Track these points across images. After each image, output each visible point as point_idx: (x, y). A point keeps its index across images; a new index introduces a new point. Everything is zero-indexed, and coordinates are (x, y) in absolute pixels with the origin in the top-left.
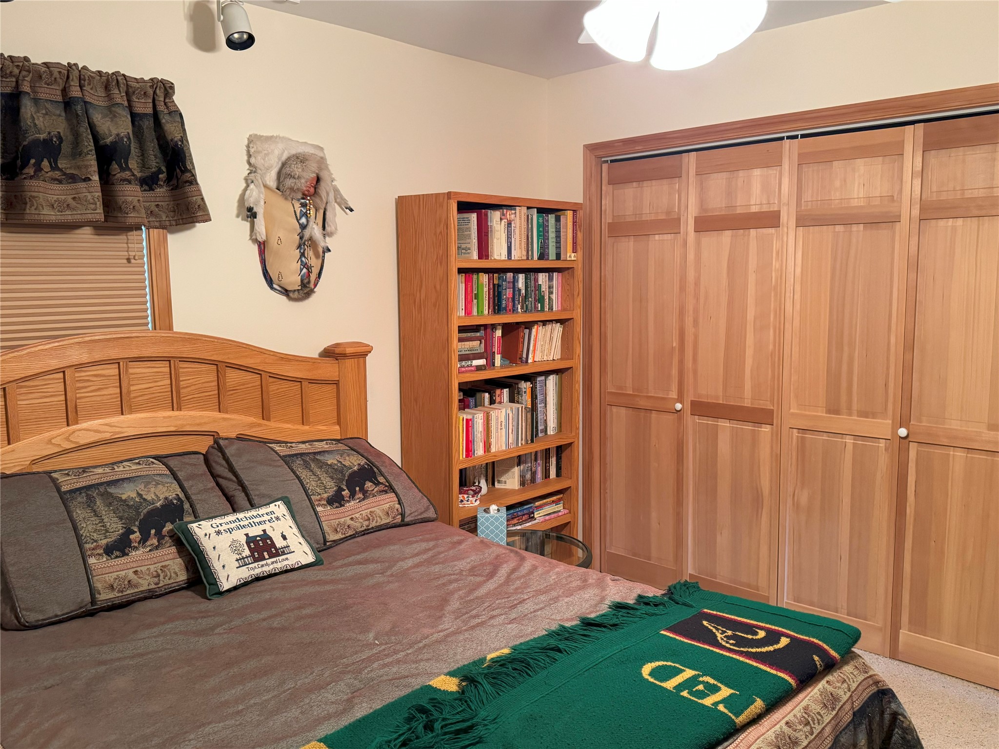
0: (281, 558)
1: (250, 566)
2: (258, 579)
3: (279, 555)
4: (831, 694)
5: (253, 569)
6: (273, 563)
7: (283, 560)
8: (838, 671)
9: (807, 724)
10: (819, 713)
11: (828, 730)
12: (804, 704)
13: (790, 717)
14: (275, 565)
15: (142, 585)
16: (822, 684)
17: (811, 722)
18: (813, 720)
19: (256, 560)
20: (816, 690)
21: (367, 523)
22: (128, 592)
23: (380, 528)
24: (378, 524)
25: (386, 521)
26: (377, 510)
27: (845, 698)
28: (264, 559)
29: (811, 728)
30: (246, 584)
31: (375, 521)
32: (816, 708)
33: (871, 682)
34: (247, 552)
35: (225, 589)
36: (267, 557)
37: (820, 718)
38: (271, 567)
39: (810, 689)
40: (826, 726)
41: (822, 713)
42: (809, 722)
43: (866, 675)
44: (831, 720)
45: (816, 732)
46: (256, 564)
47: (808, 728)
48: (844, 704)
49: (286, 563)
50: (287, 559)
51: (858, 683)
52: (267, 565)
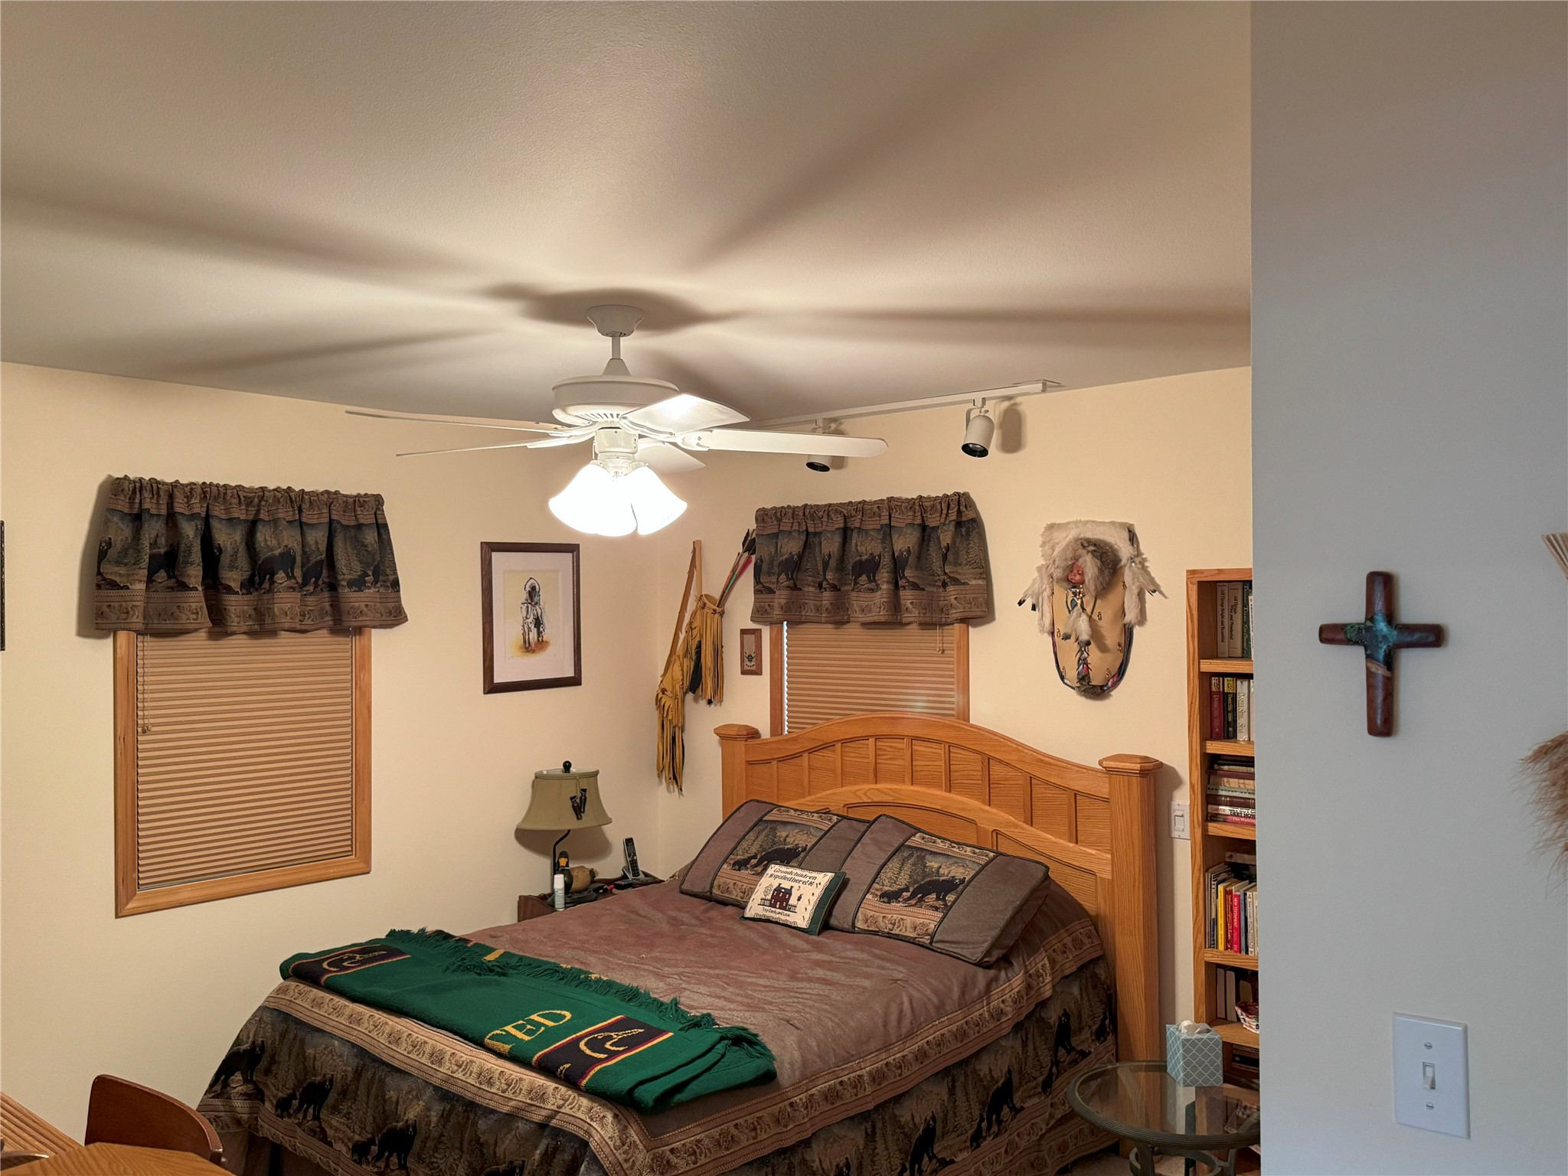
0: (786, 912)
1: (766, 907)
2: (768, 921)
3: (786, 910)
4: (544, 1093)
5: (766, 910)
6: (779, 913)
7: (786, 915)
8: (576, 1095)
9: (509, 1085)
10: (521, 1090)
11: (513, 1103)
12: (524, 1077)
13: (508, 1072)
14: (780, 916)
15: (733, 895)
16: (551, 1085)
17: (511, 1087)
18: (514, 1088)
19: (771, 905)
20: (542, 1082)
21: (890, 926)
22: (725, 895)
23: (898, 937)
24: (901, 933)
25: (911, 934)
26: (908, 921)
27: (549, 1106)
28: (776, 907)
29: (507, 1089)
30: (760, 920)
31: (899, 929)
32: (525, 1086)
33: (585, 1129)
34: (769, 897)
35: (746, 916)
36: (778, 906)
37: (518, 1091)
38: (777, 916)
39: (543, 1078)
40: (516, 1100)
41: (523, 1092)
42: (510, 1086)
43: (588, 1121)
44: (521, 1101)
45: (506, 1095)
46: (769, 908)
47: (506, 1087)
48: (544, 1109)
49: (787, 918)
50: (789, 915)
51: (573, 1114)
52: (775, 912)
